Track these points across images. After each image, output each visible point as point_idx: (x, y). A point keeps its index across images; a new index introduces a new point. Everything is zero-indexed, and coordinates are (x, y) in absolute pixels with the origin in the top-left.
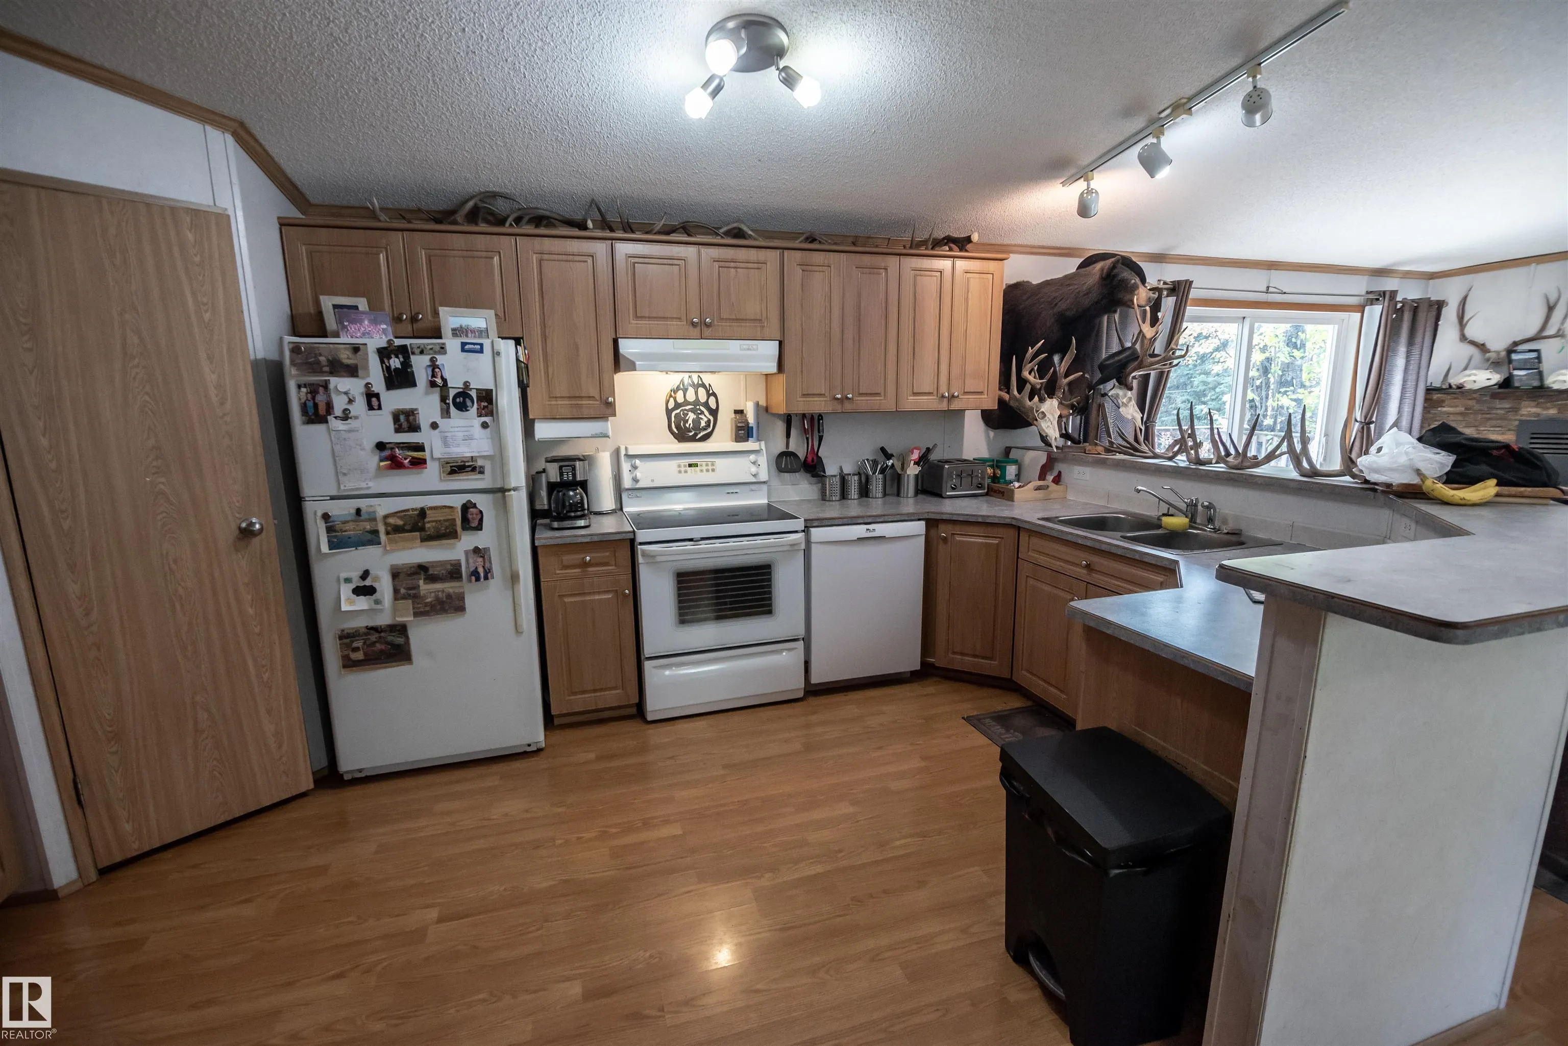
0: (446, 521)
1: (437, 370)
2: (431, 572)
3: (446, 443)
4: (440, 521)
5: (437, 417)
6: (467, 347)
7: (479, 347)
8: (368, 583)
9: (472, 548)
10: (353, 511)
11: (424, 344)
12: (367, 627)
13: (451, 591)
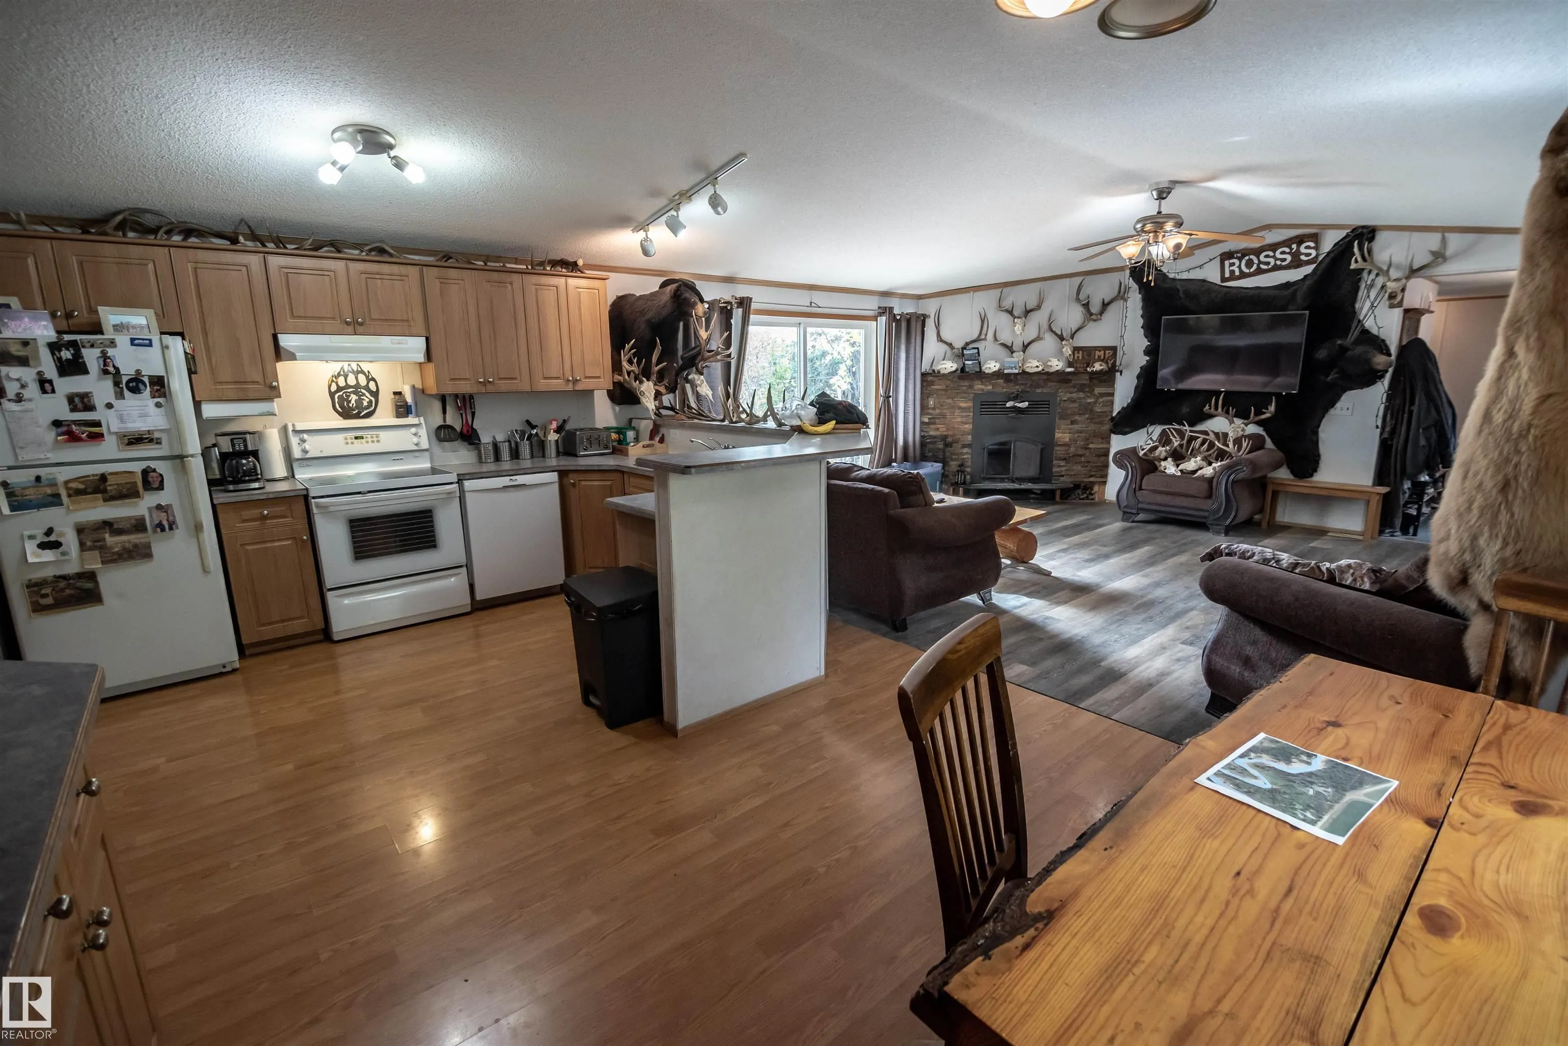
0: (127, 483)
1: (108, 360)
2: (116, 526)
3: (121, 419)
4: (121, 484)
5: (112, 400)
6: (136, 342)
7: (148, 342)
8: (53, 538)
9: (155, 505)
10: (33, 479)
11: (94, 340)
12: (54, 576)
13: (137, 541)
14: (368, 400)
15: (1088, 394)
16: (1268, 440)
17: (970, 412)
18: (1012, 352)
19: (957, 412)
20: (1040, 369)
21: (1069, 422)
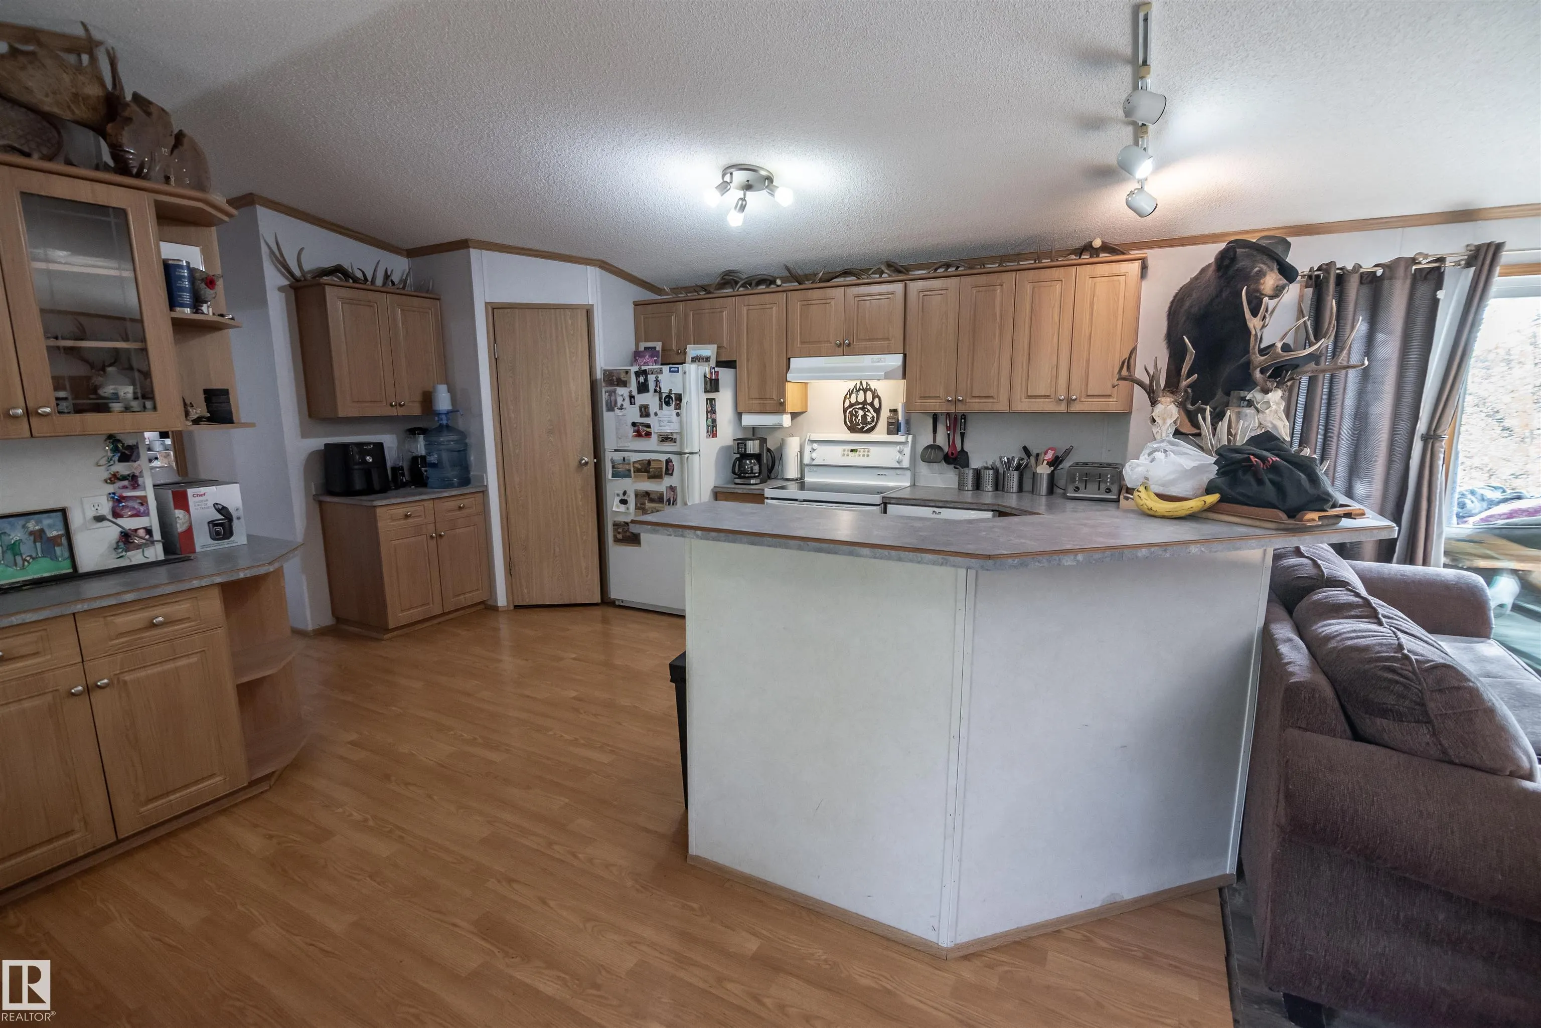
1: (658, 383)
2: (651, 496)
3: (660, 425)
4: (657, 468)
5: (657, 410)
6: (671, 370)
7: (677, 369)
8: (625, 498)
9: (669, 486)
10: (622, 458)
12: (624, 522)
14: (871, 416)
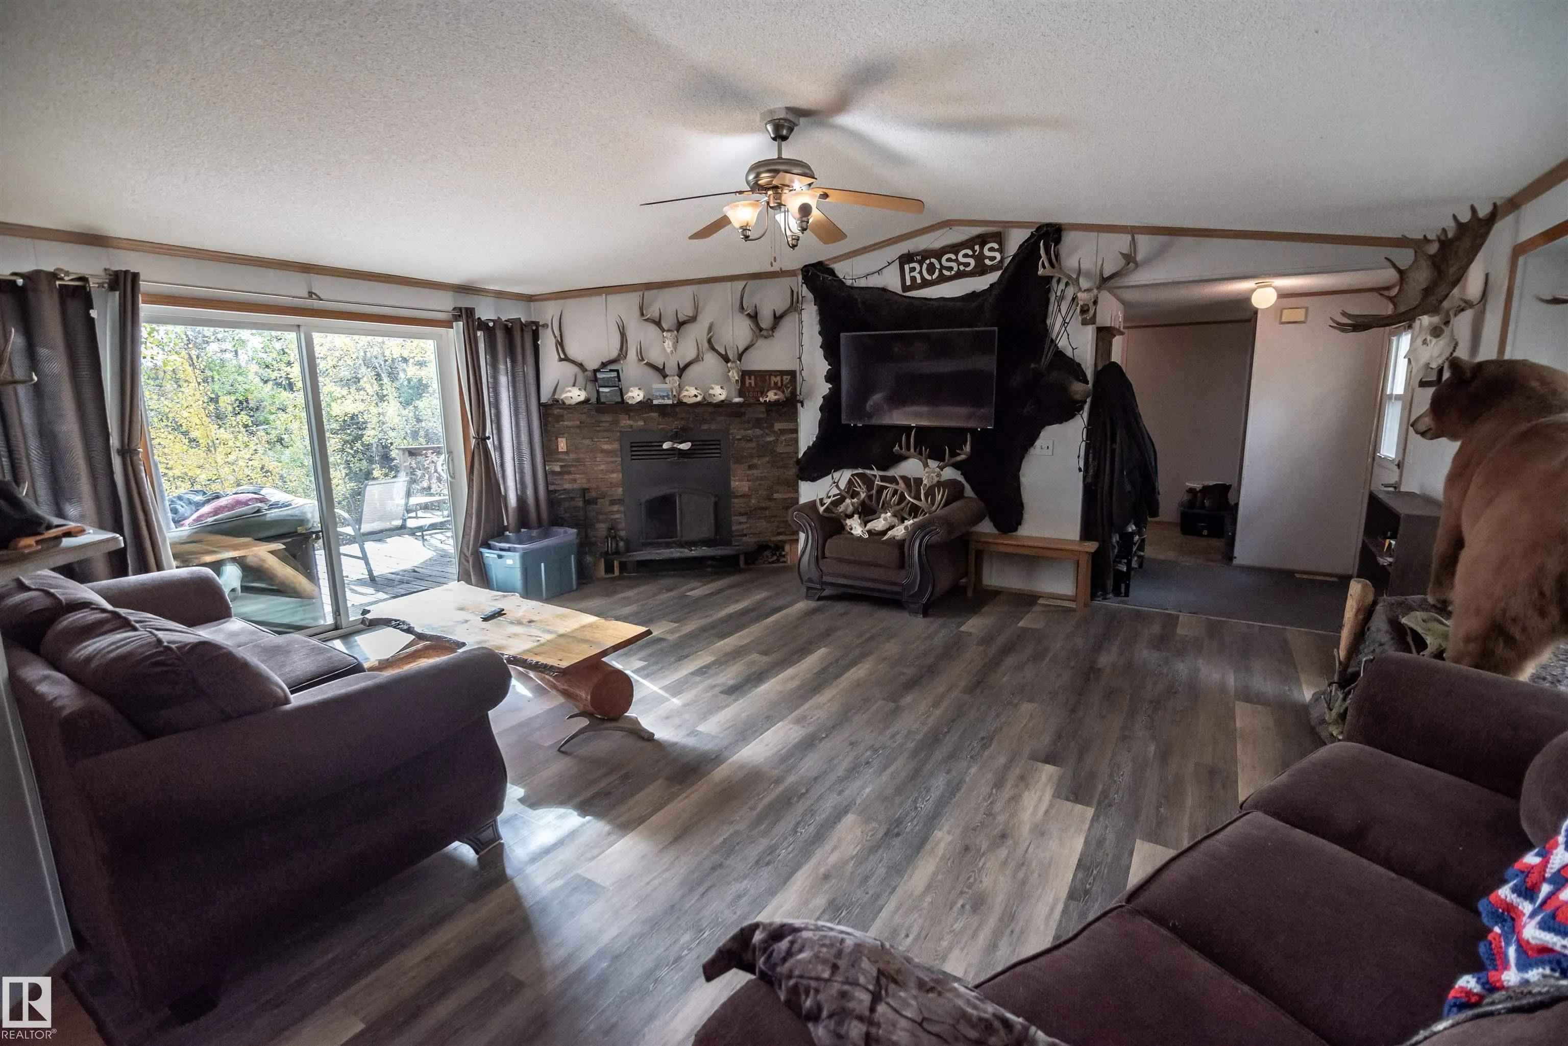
15: (767, 431)
16: (967, 486)
17: (616, 456)
18: (665, 376)
19: (599, 457)
20: (699, 398)
21: (745, 466)
